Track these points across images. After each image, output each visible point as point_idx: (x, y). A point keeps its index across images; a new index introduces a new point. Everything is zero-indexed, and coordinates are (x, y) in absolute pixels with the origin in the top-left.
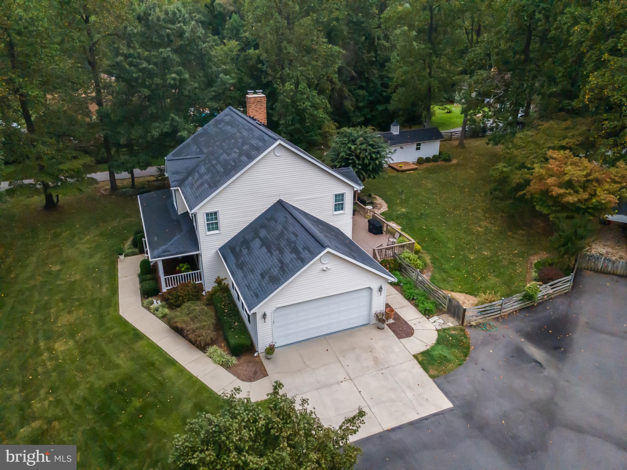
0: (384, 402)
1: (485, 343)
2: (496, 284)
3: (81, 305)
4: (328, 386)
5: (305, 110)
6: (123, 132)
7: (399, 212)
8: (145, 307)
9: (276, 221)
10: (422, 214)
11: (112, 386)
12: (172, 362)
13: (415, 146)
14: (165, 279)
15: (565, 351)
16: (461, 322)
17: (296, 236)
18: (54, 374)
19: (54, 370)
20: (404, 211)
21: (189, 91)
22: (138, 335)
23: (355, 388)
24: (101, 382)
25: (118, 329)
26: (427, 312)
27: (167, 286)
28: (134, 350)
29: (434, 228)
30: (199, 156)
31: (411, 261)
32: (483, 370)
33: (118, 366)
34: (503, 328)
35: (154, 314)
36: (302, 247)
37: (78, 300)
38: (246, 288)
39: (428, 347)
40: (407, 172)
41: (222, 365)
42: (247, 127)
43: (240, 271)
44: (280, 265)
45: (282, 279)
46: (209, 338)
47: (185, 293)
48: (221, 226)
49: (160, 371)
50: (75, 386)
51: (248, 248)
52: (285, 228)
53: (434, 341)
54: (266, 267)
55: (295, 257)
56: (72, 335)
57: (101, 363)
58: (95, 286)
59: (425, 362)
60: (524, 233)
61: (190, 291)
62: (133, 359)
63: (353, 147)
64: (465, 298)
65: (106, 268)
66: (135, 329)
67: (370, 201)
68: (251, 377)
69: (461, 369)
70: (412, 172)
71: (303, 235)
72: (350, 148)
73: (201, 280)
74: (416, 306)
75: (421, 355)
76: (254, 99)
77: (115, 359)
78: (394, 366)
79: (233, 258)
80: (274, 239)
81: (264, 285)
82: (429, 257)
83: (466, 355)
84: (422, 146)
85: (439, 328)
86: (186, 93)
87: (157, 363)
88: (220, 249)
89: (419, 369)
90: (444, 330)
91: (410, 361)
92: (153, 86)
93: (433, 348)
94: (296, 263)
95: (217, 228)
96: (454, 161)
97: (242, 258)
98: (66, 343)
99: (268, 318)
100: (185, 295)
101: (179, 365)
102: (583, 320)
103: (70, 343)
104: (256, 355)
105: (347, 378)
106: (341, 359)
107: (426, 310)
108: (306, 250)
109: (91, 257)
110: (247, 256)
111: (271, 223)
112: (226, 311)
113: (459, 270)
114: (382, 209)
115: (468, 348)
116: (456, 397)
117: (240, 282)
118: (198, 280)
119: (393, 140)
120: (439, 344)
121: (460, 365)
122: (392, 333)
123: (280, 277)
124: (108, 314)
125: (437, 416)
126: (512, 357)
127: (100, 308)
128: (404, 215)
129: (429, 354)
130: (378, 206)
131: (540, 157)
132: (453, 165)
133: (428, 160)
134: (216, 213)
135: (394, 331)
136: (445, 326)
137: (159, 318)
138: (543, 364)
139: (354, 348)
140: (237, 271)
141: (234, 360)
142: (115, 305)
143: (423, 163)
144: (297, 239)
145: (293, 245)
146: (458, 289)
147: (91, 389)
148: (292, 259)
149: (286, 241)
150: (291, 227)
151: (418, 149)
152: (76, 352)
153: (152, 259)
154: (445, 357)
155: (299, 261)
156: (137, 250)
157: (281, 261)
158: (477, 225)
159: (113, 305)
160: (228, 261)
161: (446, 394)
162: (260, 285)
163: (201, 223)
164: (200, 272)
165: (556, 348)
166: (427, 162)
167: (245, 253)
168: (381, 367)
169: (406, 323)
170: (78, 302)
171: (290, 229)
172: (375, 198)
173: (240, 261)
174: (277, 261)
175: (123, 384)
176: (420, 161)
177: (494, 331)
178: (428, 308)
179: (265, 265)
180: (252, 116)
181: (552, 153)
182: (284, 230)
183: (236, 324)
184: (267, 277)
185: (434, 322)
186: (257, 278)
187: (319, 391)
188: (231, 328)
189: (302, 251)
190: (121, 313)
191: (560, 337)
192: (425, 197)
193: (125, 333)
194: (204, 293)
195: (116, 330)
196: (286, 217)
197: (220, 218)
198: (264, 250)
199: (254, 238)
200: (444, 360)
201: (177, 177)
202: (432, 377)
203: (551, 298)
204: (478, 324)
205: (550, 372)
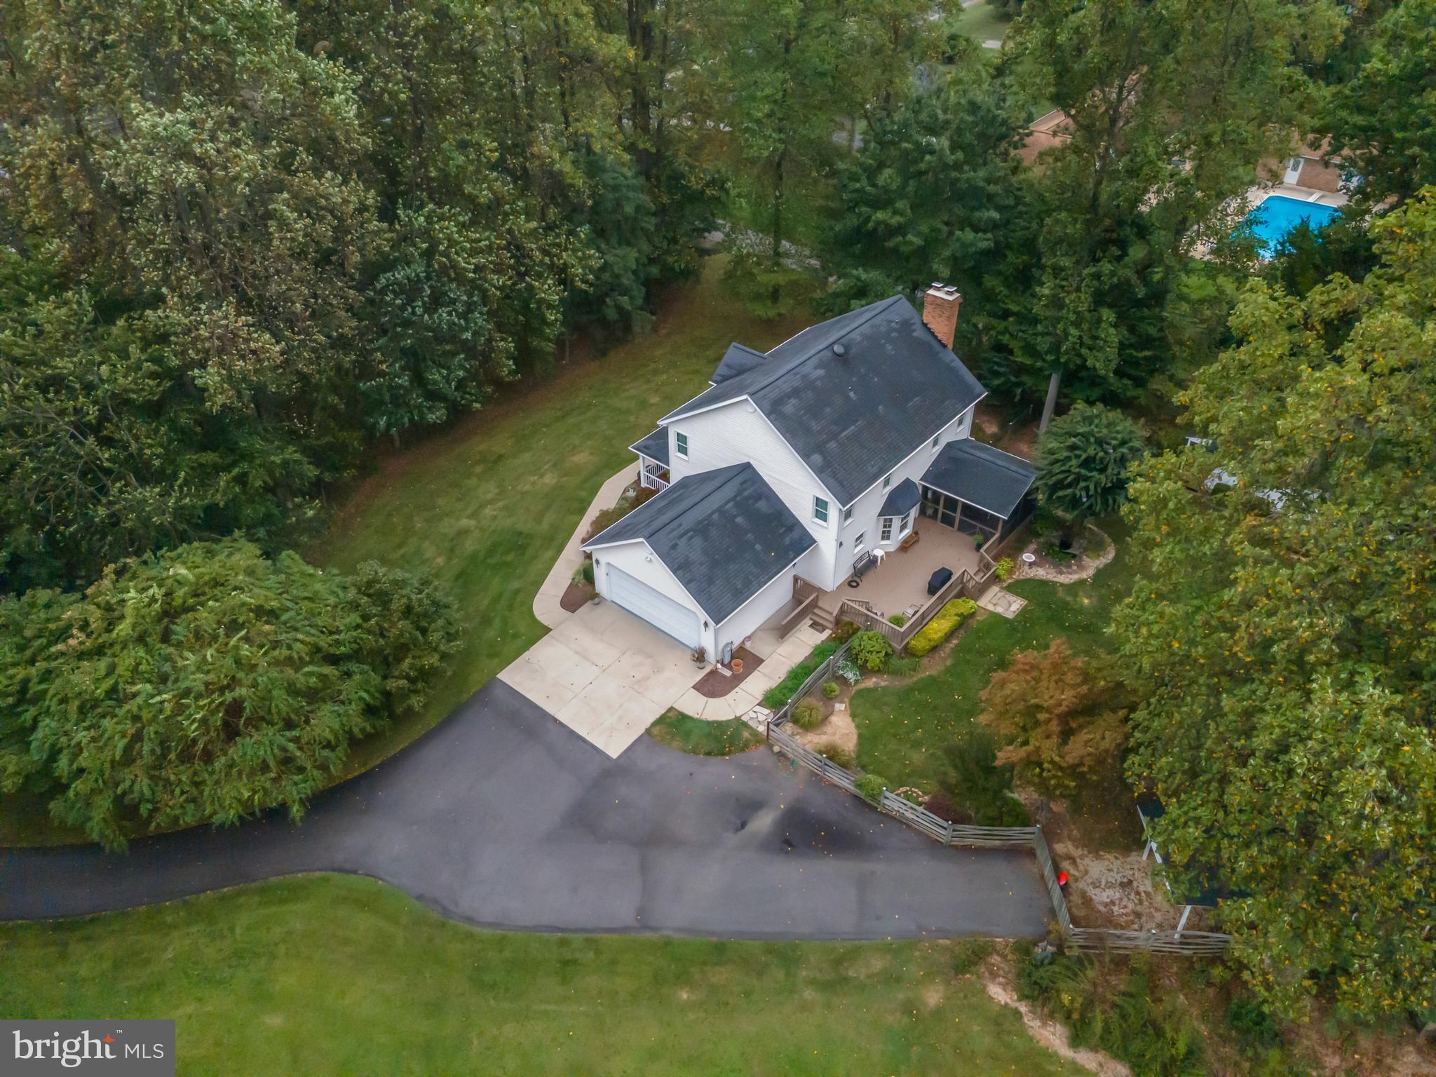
1: (746, 769)
4: (586, 658)
7: (1069, 599)
12: (561, 549)
15: (787, 852)
20: (1078, 603)
23: (594, 678)
26: (773, 701)
28: (564, 519)
32: (691, 774)
33: (540, 523)
34: (797, 784)
35: (618, 502)
39: (697, 717)
48: (689, 454)
53: (710, 719)
59: (668, 719)
64: (845, 734)
66: (589, 503)
68: (568, 605)
69: (678, 753)
75: (677, 713)
77: (547, 516)
78: (643, 696)
83: (708, 754)
85: (745, 719)
87: (555, 541)
90: (745, 724)
91: (662, 707)
93: (698, 721)
95: (686, 453)
99: (602, 566)
101: (559, 554)
102: (879, 867)
105: (604, 668)
114: (1062, 577)
115: (723, 754)
116: (629, 757)
121: (685, 751)
122: (697, 679)
124: (602, 475)
127: (607, 465)
128: (1064, 607)
129: (684, 720)
134: (686, 437)
135: (705, 680)
136: (750, 723)
138: (745, 830)
141: (581, 583)
154: (689, 735)
159: (616, 470)
161: (630, 749)
163: (672, 440)
165: (787, 842)
168: (637, 687)
169: (734, 687)
177: (783, 775)
185: (755, 712)
191: (817, 845)
193: (581, 501)
195: (582, 493)
197: (689, 445)
200: (685, 735)
202: (648, 731)
203: (909, 826)
204: (781, 754)
205: (732, 839)
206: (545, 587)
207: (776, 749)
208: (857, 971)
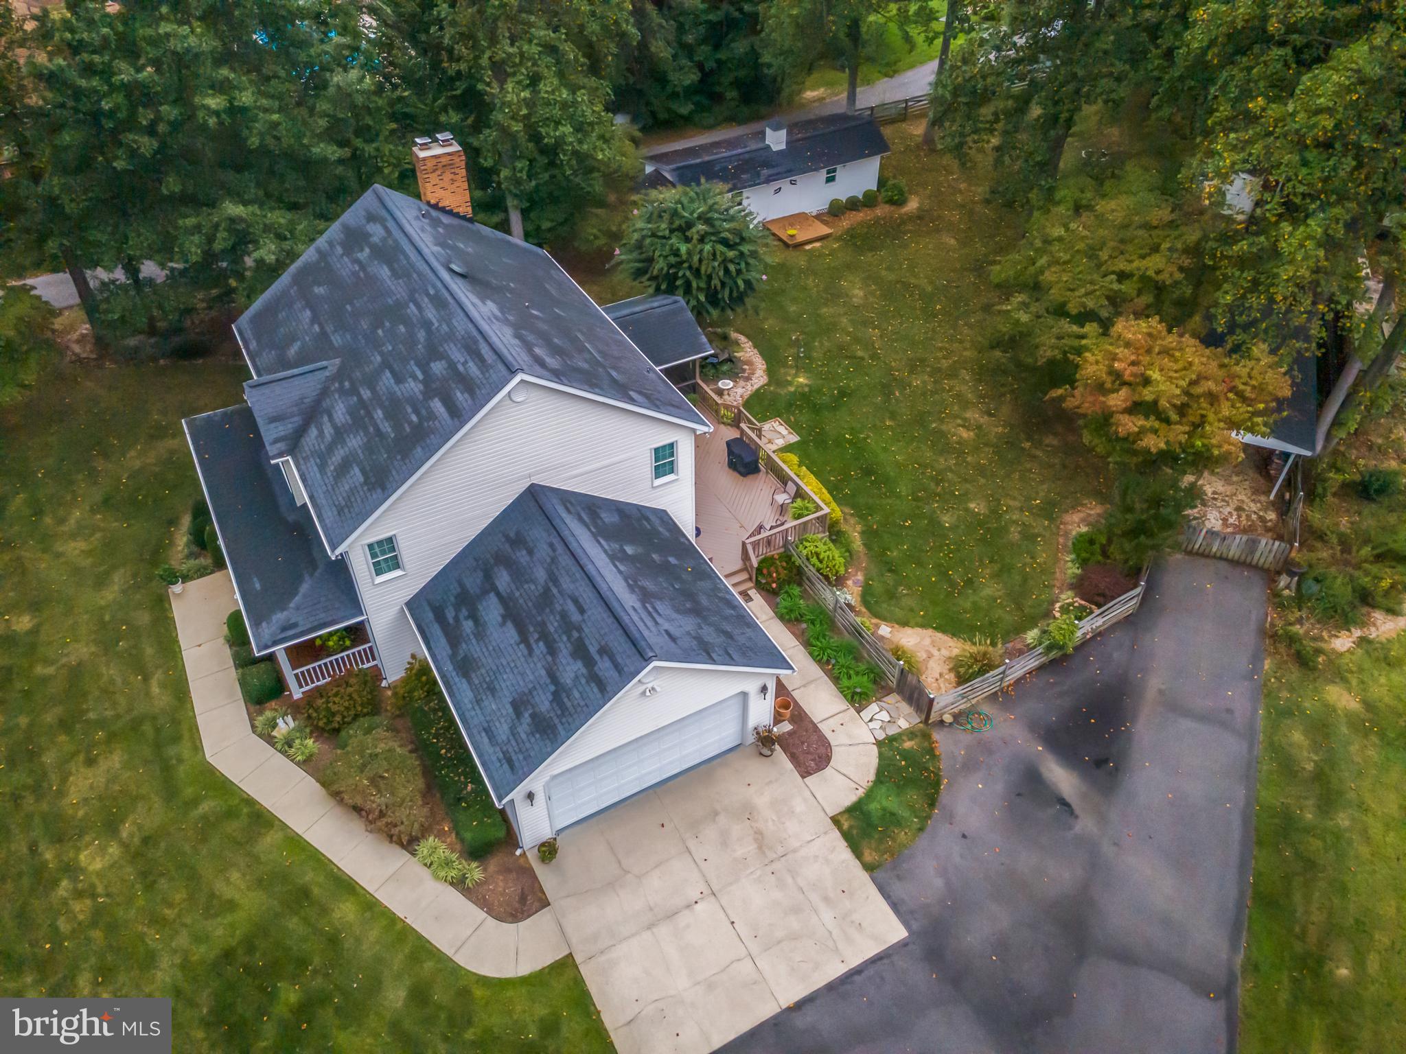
0: (779, 942)
1: (970, 766)
2: (995, 600)
3: (112, 737)
4: (671, 915)
5: (560, 142)
6: (104, 238)
7: (792, 389)
8: (260, 736)
9: (530, 552)
10: (843, 393)
11: (228, 955)
12: (346, 886)
13: (823, 174)
14: (296, 675)
15: (1116, 769)
16: (923, 717)
17: (582, 611)
18: (97, 934)
19: (94, 924)
20: (801, 385)
21: (261, 134)
22: (261, 819)
23: (722, 915)
24: (203, 949)
25: (212, 804)
26: (857, 698)
27: (301, 686)
28: (257, 859)
29: (868, 437)
30: (324, 363)
31: (821, 562)
32: (964, 836)
33: (231, 906)
34: (1005, 720)
35: (284, 753)
36: (597, 647)
37: (101, 723)
38: (484, 734)
39: (861, 792)
40: (808, 247)
41: (452, 884)
42: (432, 292)
43: (464, 680)
44: (552, 688)
45: (560, 728)
46: (416, 826)
47: (346, 704)
48: (405, 560)
49: (324, 911)
50: (149, 961)
51: (474, 616)
52: (553, 578)
53: (872, 777)
54: (521, 683)
55: (584, 671)
56: (111, 827)
57: (191, 898)
58: (132, 678)
59: (855, 832)
60: (1055, 442)
61: (355, 696)
62: (260, 883)
63: (683, 248)
64: (933, 643)
65: (144, 618)
66: (250, 802)
67: (726, 356)
68: (516, 910)
69: (923, 841)
70: (817, 245)
71: (596, 612)
72: (676, 253)
73: (374, 659)
74: (836, 680)
75: (846, 816)
76: (434, 162)
77: (220, 887)
78: (795, 851)
79: (443, 641)
80: (530, 604)
81: (524, 736)
82: (859, 528)
83: (932, 803)
84: (838, 174)
85: (881, 736)
86: (254, 142)
87: (316, 891)
88: (408, 604)
89: (843, 853)
90: (891, 739)
91: (825, 833)
92: (162, 128)
93: (869, 795)
94: (588, 689)
95: (397, 566)
96: (913, 205)
97: (464, 646)
98: (102, 850)
99: (540, 798)
100: (347, 709)
101: (362, 892)
102: (1155, 683)
103: (111, 850)
104: (518, 852)
105: (708, 891)
106: (692, 844)
107: (854, 694)
108: (606, 658)
109: (101, 582)
110: (474, 641)
111: (518, 554)
112: (443, 751)
113: (920, 564)
114: (754, 380)
115: (937, 784)
116: (912, 912)
117: (467, 714)
118: (368, 661)
119: (773, 167)
120: (882, 782)
121: (921, 830)
122: (789, 765)
123: (556, 721)
124: (180, 761)
125: (879, 963)
126: (1019, 795)
127: (158, 746)
128: (804, 396)
129: (862, 812)
130: (744, 371)
131: (1099, 297)
132: (911, 218)
133: (853, 204)
134: (390, 540)
135: (793, 758)
136: (892, 731)
137: (298, 764)
138: (1074, 806)
139: (716, 814)
140: (457, 679)
141: (475, 872)
142: (190, 730)
143: (843, 214)
144: (584, 620)
145: (575, 634)
146: (920, 620)
147: (185, 966)
148: (577, 677)
149: (558, 617)
150: (567, 579)
151: (830, 180)
152: (129, 872)
153: (259, 651)
154: (892, 814)
155: (593, 685)
156: (206, 561)
157: (553, 676)
158: (959, 421)
159: (186, 735)
160: (432, 644)
161: (895, 906)
162: (513, 735)
163: (360, 566)
164: (371, 648)
165: (1100, 763)
166: (851, 210)
167: (469, 631)
168: (772, 855)
169: (816, 729)
170: (102, 729)
171: (565, 586)
172: (737, 343)
173: (461, 654)
174: (543, 672)
175: (250, 948)
176: (836, 210)
177: (987, 731)
178: (858, 690)
179: (519, 678)
180: (433, 202)
181: (1125, 328)
182: (550, 584)
183: (469, 788)
184: (527, 715)
185: (871, 720)
186: (504, 712)
187: (655, 930)
188: (459, 800)
189: (597, 657)
190: (209, 759)
191: (1109, 733)
192: (849, 334)
193: (231, 814)
194: (384, 684)
195: (205, 807)
196: (551, 545)
197: (401, 546)
198: (511, 633)
199: (485, 592)
200: (891, 819)
201: (281, 428)
202: (869, 868)
203: (1100, 634)
204: (956, 717)
205: (1085, 824)
206: (442, 939)
207: (948, 718)
208: (1308, 761)
